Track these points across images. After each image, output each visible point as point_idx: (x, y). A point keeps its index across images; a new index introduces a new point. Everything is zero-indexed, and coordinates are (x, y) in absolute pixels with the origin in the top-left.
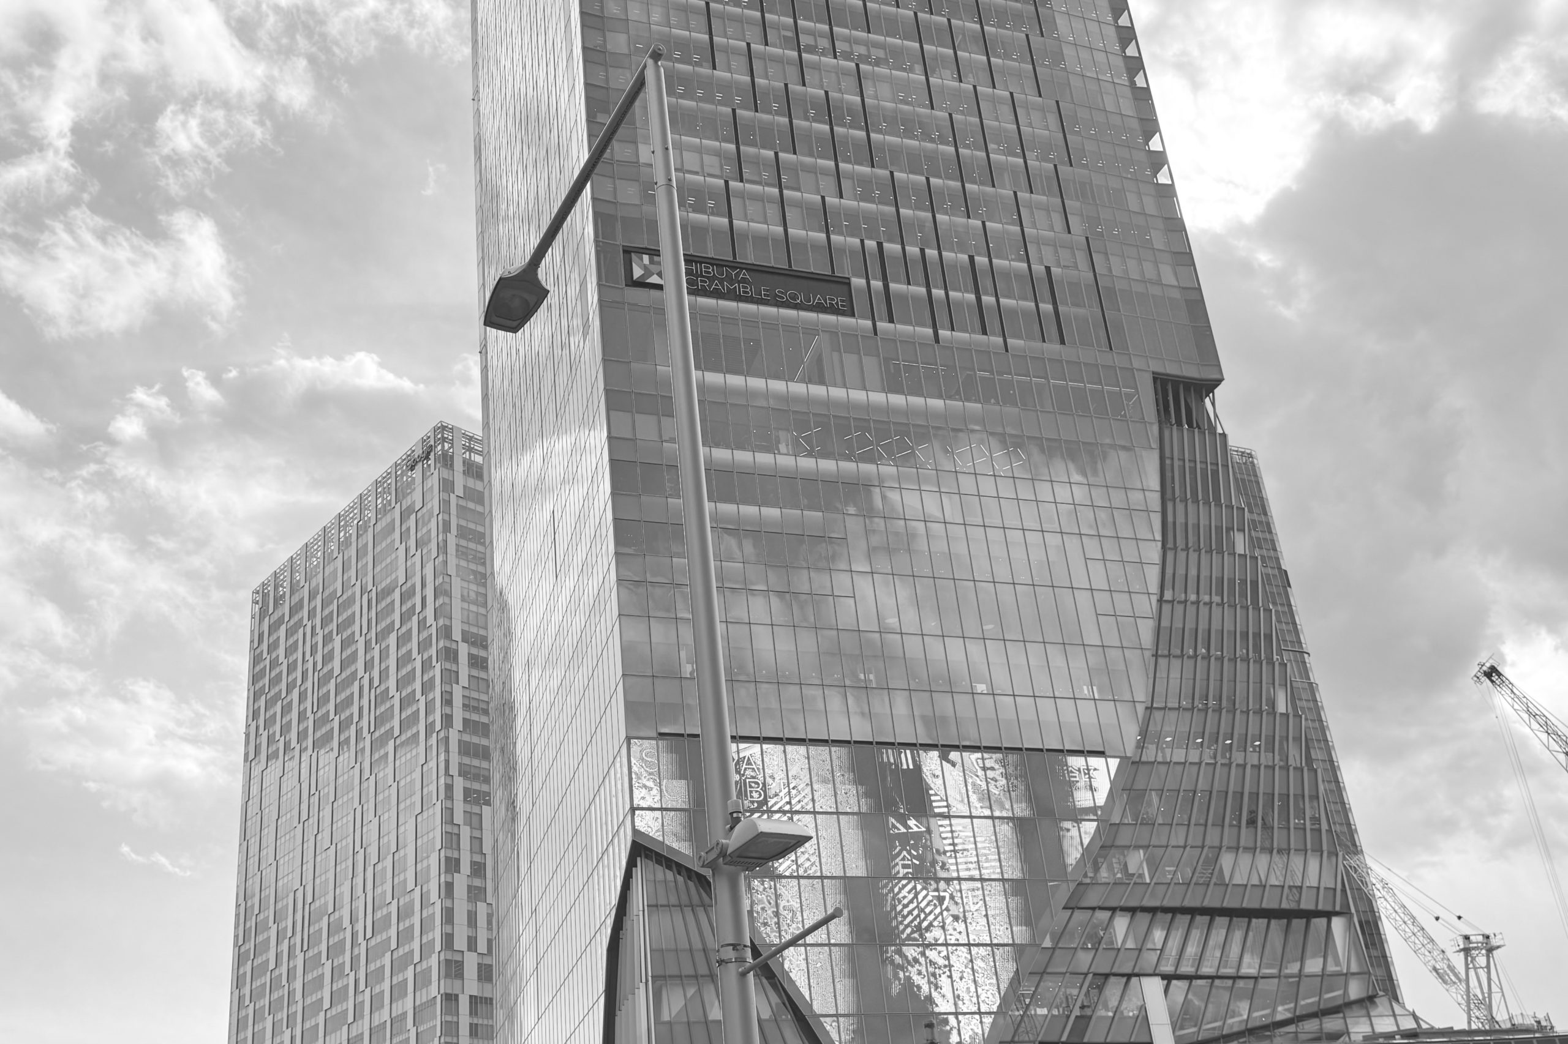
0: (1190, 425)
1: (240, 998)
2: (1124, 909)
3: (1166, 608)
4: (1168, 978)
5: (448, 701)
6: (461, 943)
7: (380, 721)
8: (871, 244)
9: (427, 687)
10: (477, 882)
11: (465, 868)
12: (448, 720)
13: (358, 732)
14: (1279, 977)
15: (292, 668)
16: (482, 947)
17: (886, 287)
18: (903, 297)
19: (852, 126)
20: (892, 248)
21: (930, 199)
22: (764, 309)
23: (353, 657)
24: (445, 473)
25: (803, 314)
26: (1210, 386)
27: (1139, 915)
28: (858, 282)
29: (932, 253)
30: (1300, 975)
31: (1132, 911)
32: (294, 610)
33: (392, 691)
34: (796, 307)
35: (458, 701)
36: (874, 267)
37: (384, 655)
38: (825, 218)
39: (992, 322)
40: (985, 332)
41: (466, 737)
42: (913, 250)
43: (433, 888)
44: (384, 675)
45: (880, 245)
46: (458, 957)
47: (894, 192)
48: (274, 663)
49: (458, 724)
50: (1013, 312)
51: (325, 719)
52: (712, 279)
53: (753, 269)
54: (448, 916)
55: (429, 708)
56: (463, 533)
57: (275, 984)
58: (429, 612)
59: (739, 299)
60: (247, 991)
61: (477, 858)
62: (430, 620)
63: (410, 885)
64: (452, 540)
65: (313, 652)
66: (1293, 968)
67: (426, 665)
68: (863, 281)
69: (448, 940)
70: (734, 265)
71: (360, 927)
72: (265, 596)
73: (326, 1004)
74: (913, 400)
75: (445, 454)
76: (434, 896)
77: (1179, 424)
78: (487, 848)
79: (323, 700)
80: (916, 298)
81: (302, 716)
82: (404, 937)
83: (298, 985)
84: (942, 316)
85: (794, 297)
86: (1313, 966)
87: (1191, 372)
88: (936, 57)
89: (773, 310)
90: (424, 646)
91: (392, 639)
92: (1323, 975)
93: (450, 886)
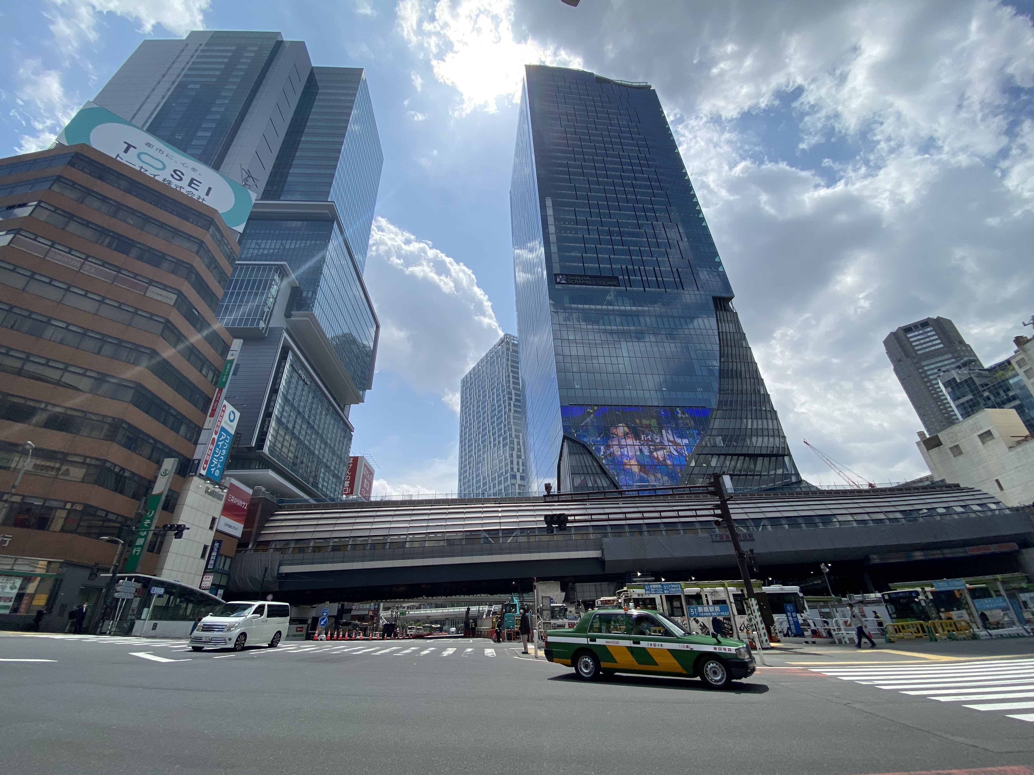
0: (725, 310)
1: (461, 485)
2: (716, 454)
3: (722, 364)
4: (731, 475)
5: (510, 404)
6: (515, 470)
7: (492, 411)
8: (624, 267)
9: (504, 402)
10: (519, 453)
11: (516, 450)
12: (510, 410)
13: (488, 415)
14: (768, 475)
15: (471, 399)
16: (521, 471)
17: (629, 278)
18: (634, 280)
19: (617, 236)
20: (630, 267)
21: (640, 253)
22: (594, 287)
23: (486, 395)
24: (507, 346)
25: (605, 287)
26: (730, 299)
27: (721, 456)
28: (621, 277)
29: (642, 268)
30: (775, 474)
31: (719, 455)
32: (471, 384)
33: (496, 403)
34: (603, 285)
35: (512, 405)
36: (625, 273)
37: (493, 394)
38: (610, 261)
39: (661, 285)
40: (659, 288)
41: (515, 415)
42: (636, 267)
43: (508, 455)
44: (493, 400)
45: (626, 267)
46: (514, 473)
47: (630, 253)
48: (467, 398)
49: (512, 411)
50: (667, 282)
51: (479, 412)
52: (579, 280)
53: (590, 276)
54: (512, 462)
55: (505, 407)
56: (512, 361)
57: (469, 481)
58: (504, 382)
59: (587, 285)
60: (462, 483)
61: (519, 447)
62: (505, 384)
63: (502, 454)
64: (509, 363)
65: (476, 395)
66: (772, 472)
67: (504, 396)
68: (622, 277)
69: (512, 469)
70: (585, 276)
71: (489, 466)
72: (464, 381)
73: (482, 486)
74: (638, 308)
75: (507, 341)
76: (508, 457)
77: (722, 310)
78: (521, 444)
79: (478, 407)
80: (638, 280)
81: (473, 411)
82: (500, 468)
83: (475, 481)
84: (646, 285)
85: (602, 283)
86: (780, 471)
87: (724, 295)
88: (640, 215)
89: (596, 287)
90: (503, 391)
91: (495, 390)
92: (783, 474)
93: (512, 454)
